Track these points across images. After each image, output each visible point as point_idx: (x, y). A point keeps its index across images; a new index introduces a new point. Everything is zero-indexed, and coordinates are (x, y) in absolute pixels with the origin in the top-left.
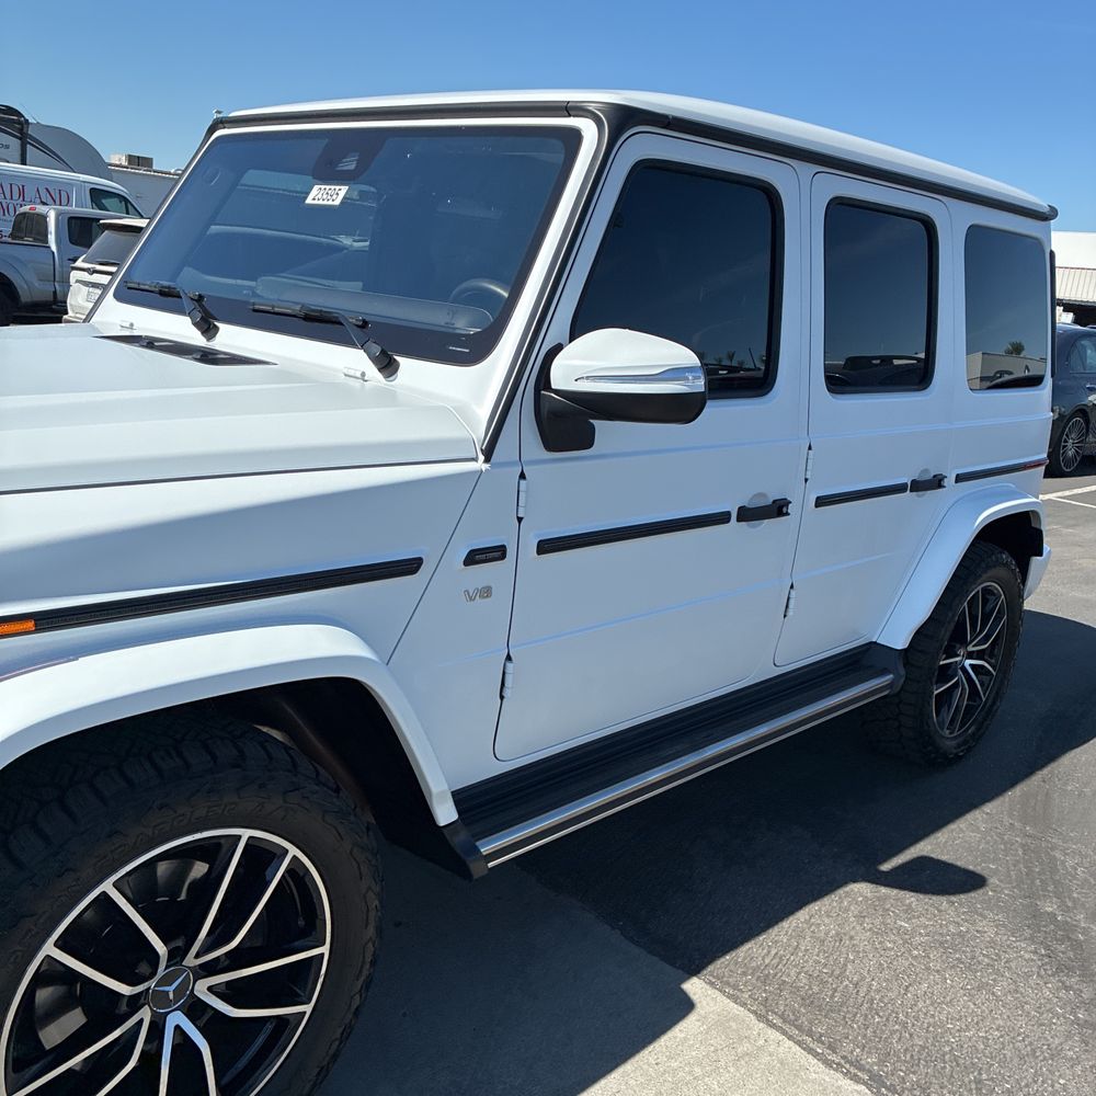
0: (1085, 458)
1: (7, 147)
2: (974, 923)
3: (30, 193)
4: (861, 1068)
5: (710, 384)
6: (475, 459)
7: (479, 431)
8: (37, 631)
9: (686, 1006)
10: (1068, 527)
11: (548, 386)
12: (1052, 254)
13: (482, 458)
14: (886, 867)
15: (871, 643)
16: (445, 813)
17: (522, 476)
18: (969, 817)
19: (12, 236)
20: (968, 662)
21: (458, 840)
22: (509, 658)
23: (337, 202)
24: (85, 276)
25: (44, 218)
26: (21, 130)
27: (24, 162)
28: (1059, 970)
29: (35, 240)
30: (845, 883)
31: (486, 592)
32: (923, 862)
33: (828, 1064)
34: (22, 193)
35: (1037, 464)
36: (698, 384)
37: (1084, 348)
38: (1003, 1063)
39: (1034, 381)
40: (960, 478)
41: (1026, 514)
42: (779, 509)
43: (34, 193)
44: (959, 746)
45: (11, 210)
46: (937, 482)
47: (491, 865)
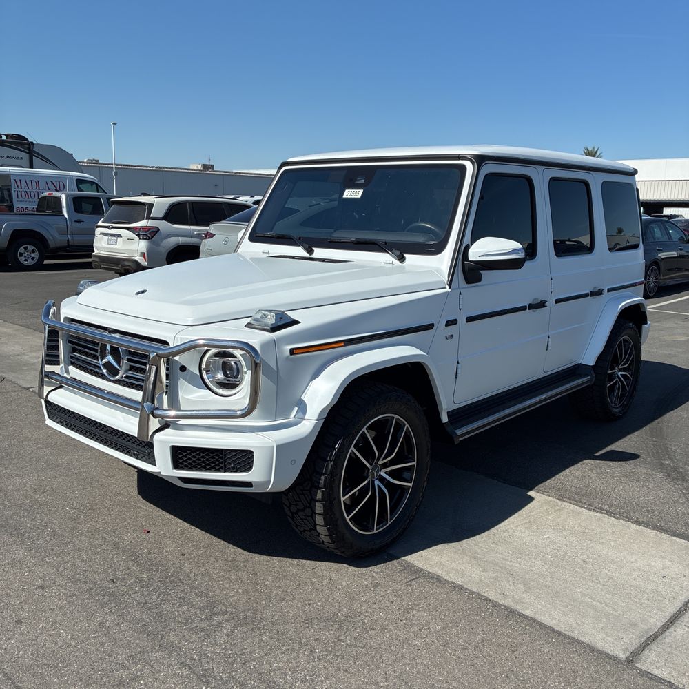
0: (659, 288)
1: (21, 158)
2: (637, 468)
3: (42, 185)
4: (603, 510)
5: (526, 255)
6: (445, 288)
7: (445, 278)
8: (344, 346)
9: (531, 499)
10: (655, 322)
11: (468, 260)
12: (637, 189)
13: (448, 287)
14: (597, 454)
15: (579, 364)
16: (445, 419)
17: (460, 293)
18: (629, 437)
19: (38, 210)
20: (620, 373)
21: (449, 429)
22: (458, 363)
23: (359, 196)
24: (106, 231)
25: (59, 199)
26: (29, 149)
27: (31, 167)
28: (673, 480)
29: (53, 212)
30: (582, 460)
31: (451, 336)
32: (612, 452)
33: (590, 510)
34: (38, 185)
35: (640, 283)
36: (522, 255)
37: (653, 228)
38: (656, 505)
39: (635, 247)
40: (609, 290)
41: (638, 304)
42: (542, 304)
43: (45, 185)
44: (620, 412)
45: (36, 195)
46: (600, 292)
47: (460, 439)
